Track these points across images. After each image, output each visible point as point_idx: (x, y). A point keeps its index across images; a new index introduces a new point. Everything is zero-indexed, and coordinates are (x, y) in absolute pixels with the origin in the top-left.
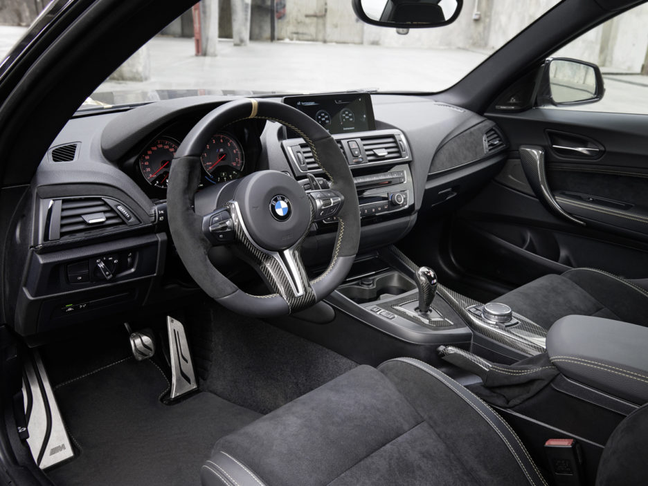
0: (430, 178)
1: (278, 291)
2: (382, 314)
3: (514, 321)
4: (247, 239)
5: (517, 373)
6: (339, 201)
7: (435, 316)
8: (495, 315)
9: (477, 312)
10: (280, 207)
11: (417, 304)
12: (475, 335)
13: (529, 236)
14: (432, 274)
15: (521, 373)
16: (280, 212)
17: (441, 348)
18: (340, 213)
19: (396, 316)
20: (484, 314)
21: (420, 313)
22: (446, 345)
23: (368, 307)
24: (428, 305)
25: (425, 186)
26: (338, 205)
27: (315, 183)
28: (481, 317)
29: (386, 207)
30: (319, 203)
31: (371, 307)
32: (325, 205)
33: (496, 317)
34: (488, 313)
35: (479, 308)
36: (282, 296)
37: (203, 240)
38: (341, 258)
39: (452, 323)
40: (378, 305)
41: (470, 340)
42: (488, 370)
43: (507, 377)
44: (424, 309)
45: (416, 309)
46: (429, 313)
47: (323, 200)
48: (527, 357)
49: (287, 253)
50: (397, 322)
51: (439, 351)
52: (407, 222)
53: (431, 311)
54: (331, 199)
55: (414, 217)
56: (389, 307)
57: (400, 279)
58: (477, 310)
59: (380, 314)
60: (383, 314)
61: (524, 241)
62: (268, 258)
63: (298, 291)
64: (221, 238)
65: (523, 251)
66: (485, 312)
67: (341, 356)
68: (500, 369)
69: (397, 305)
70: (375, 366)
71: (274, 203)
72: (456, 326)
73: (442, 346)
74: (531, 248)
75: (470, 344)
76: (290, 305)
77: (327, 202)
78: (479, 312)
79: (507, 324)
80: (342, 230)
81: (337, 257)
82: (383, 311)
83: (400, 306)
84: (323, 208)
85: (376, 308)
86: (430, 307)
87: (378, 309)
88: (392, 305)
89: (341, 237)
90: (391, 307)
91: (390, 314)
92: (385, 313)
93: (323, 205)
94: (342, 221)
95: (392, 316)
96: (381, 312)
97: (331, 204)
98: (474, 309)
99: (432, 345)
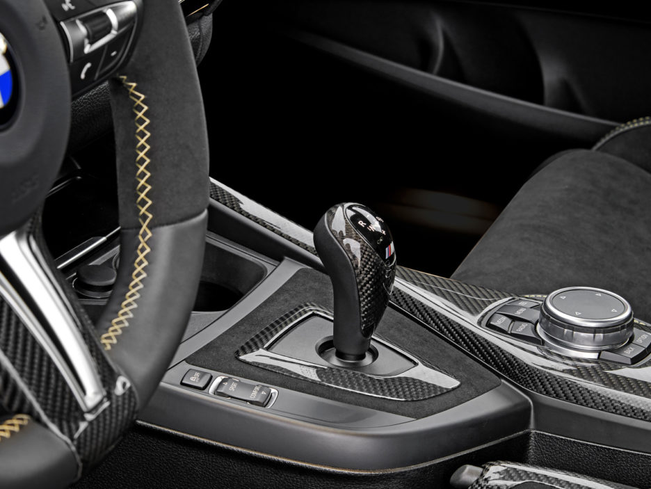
2: (224, 392)
6: (131, 16)
9: (522, 328)
13: (438, 30)
17: (470, 473)
18: (132, 60)
19: (273, 390)
20: (547, 330)
21: (336, 361)
26: (129, 32)
28: (541, 341)
30: (77, 32)
32: (90, 38)
35: (518, 313)
36: (38, 420)
38: (166, 232)
39: (456, 383)
41: (526, 424)
45: (323, 349)
46: (368, 360)
47: (84, 21)
49: (12, 249)
53: (375, 355)
54: (110, 13)
58: (515, 319)
59: (217, 393)
60: (231, 388)
63: (84, 390)
66: (549, 320)
69: (250, 347)
72: (471, 390)
74: (453, 70)
75: (527, 436)
76: (78, 448)
77: (99, 27)
78: (524, 325)
79: (631, 352)
80: (141, 121)
81: (150, 227)
82: (224, 381)
83: (268, 349)
84: (88, 49)
85: (197, 374)
86: (372, 343)
87: (203, 374)
88: (237, 352)
89: (143, 147)
90: (237, 358)
91: (252, 387)
92: (234, 385)
93: (88, 37)
94: (136, 89)
95: (263, 393)
96: (220, 384)
97: (109, 32)
98: (504, 318)
99: (425, 470)
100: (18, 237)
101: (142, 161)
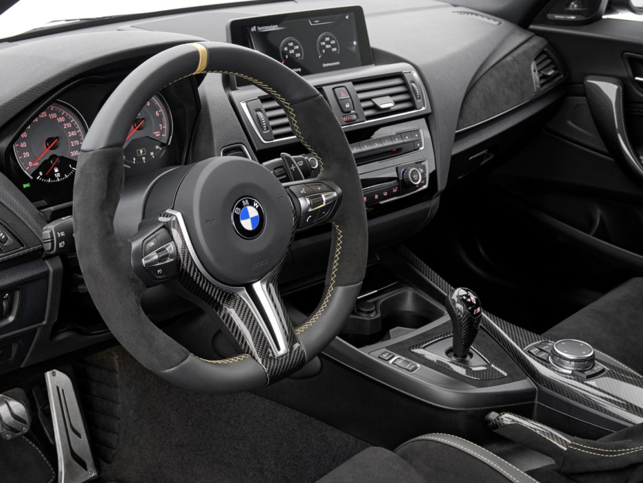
0: (459, 137)
1: (248, 351)
2: (396, 363)
3: (599, 367)
4: (199, 271)
5: (611, 453)
6: (335, 198)
7: (478, 363)
8: (571, 360)
9: (542, 355)
10: (247, 216)
11: (449, 343)
12: (540, 391)
13: (598, 214)
14: (473, 298)
15: (617, 453)
16: (247, 225)
17: (493, 415)
18: (335, 216)
19: (418, 365)
20: (552, 358)
21: (454, 359)
22: (500, 411)
23: (375, 353)
24: (467, 346)
25: (451, 151)
26: (334, 202)
27: (293, 168)
28: (549, 363)
29: (395, 191)
30: (304, 203)
31: (378, 353)
32: (312, 206)
33: (573, 363)
34: (561, 357)
35: (544, 348)
36: (254, 358)
37: (133, 280)
38: (340, 289)
39: (506, 374)
40: (388, 348)
41: (533, 399)
42: (565, 449)
43: (595, 460)
44: (460, 352)
45: (448, 352)
46: (468, 358)
47: (310, 198)
48: (626, 427)
49: (259, 287)
50: (420, 375)
51: (489, 421)
52: (427, 211)
53: (471, 355)
54: (323, 196)
55: (435, 202)
56: (404, 349)
57: (417, 299)
58: (541, 350)
59: (393, 363)
60: (399, 363)
61: (591, 221)
62: (229, 297)
63: (279, 349)
64: (160, 275)
65: (590, 238)
66: (554, 354)
67: (330, 427)
68: (585, 448)
69: (418, 346)
70: (392, 447)
71: (237, 210)
72: (512, 378)
73: (493, 413)
74: (602, 234)
75: (533, 404)
76: (268, 371)
77: (316, 201)
78: (544, 354)
79: (588, 373)
80: (339, 242)
81: (333, 286)
82: (398, 358)
83: (424, 348)
84: (310, 210)
85: (387, 354)
86: (471, 350)
87: (390, 354)
88: (410, 347)
89: (338, 253)
90: (410, 350)
91: (409, 363)
92: (401, 361)
93: (310, 205)
94: (338, 228)
95: (413, 366)
96: (396, 360)
97: (322, 204)
98: (537, 349)
99: (477, 411)
100: (262, 283)
101: (336, 258)
